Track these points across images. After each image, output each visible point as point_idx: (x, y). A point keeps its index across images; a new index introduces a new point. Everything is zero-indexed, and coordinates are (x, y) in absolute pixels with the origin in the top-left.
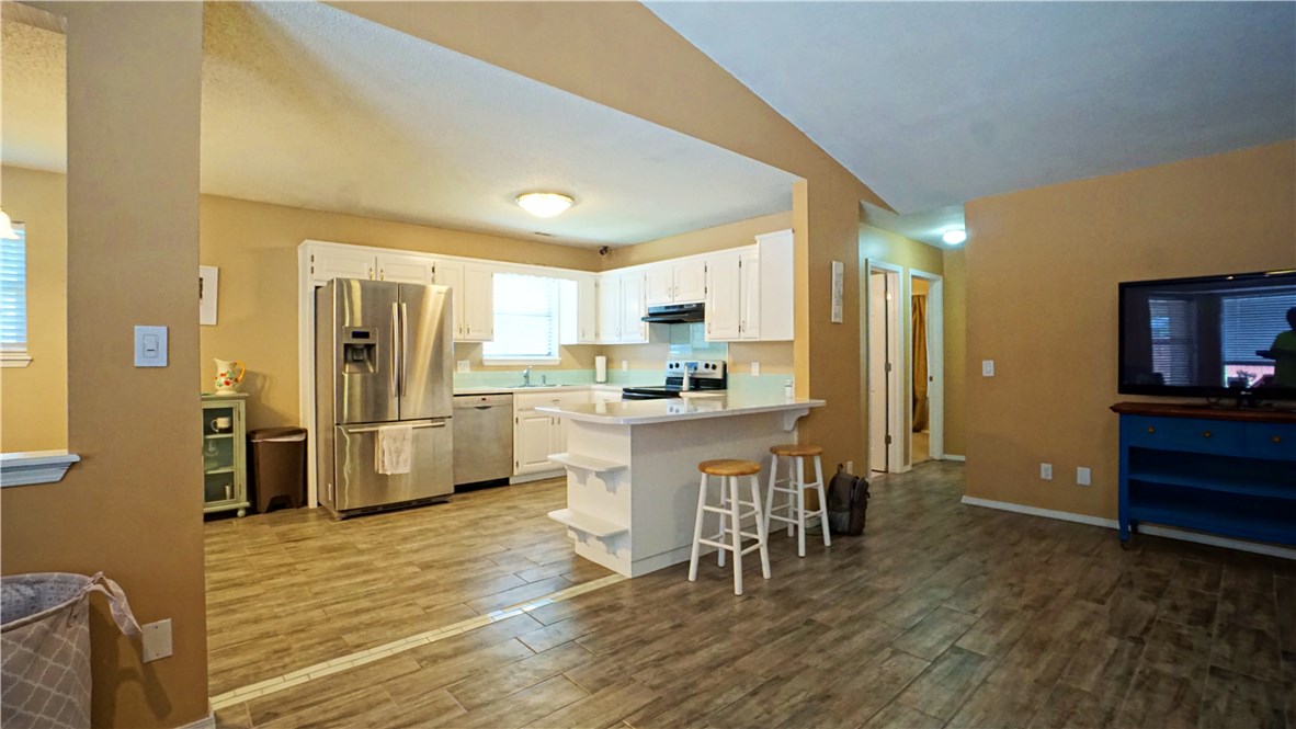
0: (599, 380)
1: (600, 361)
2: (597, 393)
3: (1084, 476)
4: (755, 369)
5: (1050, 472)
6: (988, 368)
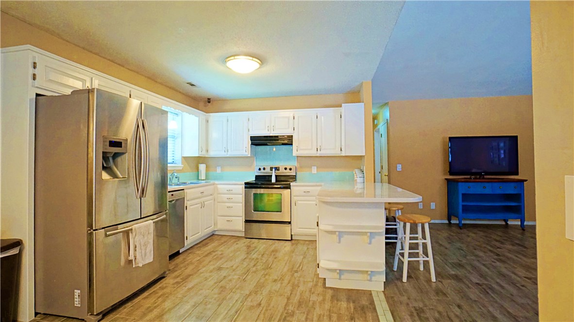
0: (202, 179)
1: (202, 167)
2: (219, 186)
3: (433, 206)
4: (314, 170)
5: (422, 206)
6: (399, 167)
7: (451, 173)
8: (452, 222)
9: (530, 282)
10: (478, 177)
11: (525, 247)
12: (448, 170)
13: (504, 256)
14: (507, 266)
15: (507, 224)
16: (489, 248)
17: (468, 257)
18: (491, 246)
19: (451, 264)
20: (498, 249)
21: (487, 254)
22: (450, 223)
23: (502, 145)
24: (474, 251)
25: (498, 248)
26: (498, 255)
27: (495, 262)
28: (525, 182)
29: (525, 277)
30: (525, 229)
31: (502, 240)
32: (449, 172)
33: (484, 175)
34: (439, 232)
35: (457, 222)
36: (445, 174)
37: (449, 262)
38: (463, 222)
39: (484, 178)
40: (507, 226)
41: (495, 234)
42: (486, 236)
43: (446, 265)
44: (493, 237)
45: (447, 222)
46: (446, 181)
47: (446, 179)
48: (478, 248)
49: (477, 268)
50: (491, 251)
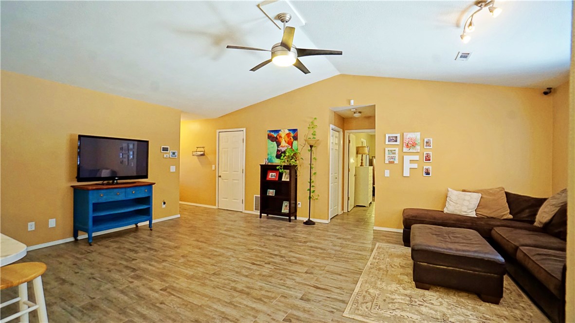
5: (34, 226)
7: (79, 179)
8: (79, 238)
9: (167, 294)
10: (111, 181)
11: (156, 251)
12: (76, 175)
13: (139, 269)
14: (144, 282)
15: (137, 226)
16: (125, 263)
17: (102, 288)
18: (127, 260)
19: (79, 311)
20: (133, 262)
21: (123, 274)
22: (76, 240)
23: (131, 146)
24: (108, 274)
25: (134, 260)
26: (134, 270)
27: (132, 282)
28: (153, 185)
29: (161, 290)
30: (152, 228)
31: (135, 248)
32: (76, 178)
33: (117, 180)
34: (61, 260)
35: (86, 236)
36: (71, 180)
37: (77, 308)
38: (94, 234)
39: (117, 184)
40: (137, 228)
41: (127, 241)
42: (119, 248)
43: (72, 315)
44: (126, 247)
45: (72, 239)
46: (72, 189)
47: (72, 186)
48: (113, 267)
49: (114, 300)
50: (127, 267)
